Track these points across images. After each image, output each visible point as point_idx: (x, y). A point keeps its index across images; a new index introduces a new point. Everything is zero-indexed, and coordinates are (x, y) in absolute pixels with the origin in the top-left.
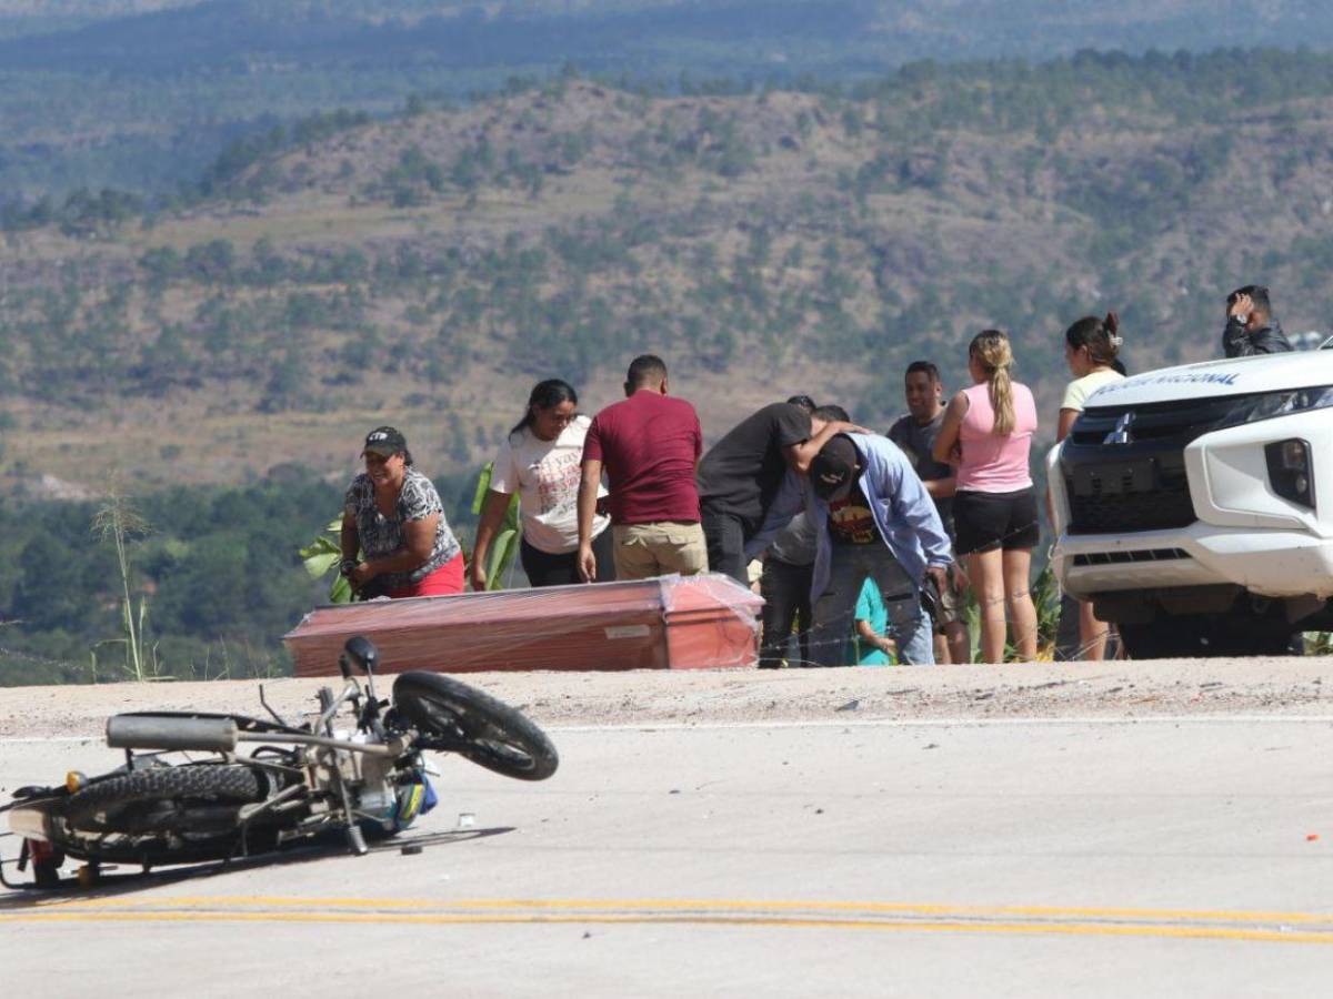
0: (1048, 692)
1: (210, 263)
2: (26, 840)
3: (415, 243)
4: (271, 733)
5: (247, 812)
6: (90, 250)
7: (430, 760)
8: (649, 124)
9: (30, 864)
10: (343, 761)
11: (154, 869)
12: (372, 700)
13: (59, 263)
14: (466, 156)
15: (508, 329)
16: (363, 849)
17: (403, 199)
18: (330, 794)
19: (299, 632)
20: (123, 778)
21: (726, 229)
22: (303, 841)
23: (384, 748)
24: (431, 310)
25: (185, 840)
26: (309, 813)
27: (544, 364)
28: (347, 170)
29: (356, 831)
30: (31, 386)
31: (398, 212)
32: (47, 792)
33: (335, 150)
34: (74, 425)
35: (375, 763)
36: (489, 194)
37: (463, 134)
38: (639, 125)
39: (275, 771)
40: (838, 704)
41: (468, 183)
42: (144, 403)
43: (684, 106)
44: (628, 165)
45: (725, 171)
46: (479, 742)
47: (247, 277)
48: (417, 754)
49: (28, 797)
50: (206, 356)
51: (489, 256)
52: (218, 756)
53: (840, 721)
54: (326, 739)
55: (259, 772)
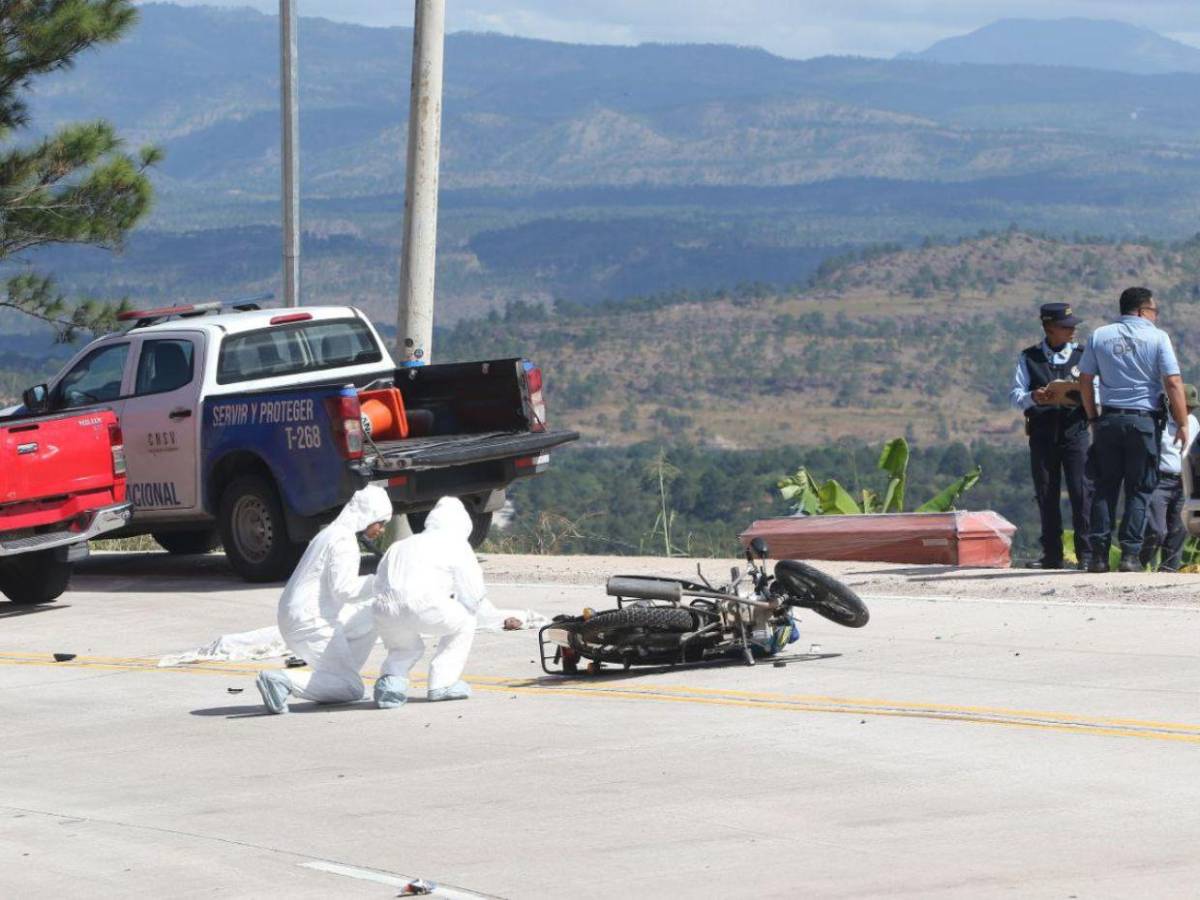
0: (1164, 590)
1: (811, 324)
2: (559, 647)
3: (924, 317)
4: (702, 592)
5: (686, 637)
6: (747, 314)
7: (797, 612)
8: (1055, 259)
9: (561, 660)
10: (743, 610)
11: (632, 667)
12: (764, 575)
13: (730, 320)
14: (954, 271)
15: (973, 368)
16: (752, 662)
17: (918, 294)
18: (735, 629)
19: (748, 532)
20: (614, 614)
21: (1096, 317)
22: (719, 656)
23: (767, 604)
24: (931, 355)
25: (650, 652)
26: (722, 640)
27: (992, 388)
28: (889, 275)
29: (749, 653)
30: (712, 386)
31: (915, 301)
32: (572, 619)
33: (883, 265)
34: (734, 409)
35: (761, 613)
36: (967, 293)
37: (954, 259)
38: (1050, 259)
39: (704, 614)
40: (1044, 591)
41: (954, 286)
42: (770, 399)
43: (1076, 250)
44: (1042, 280)
45: (1097, 286)
46: (824, 603)
47: (831, 333)
48: (788, 609)
49: (561, 621)
50: (807, 375)
51: (964, 327)
52: (670, 604)
53: (1044, 601)
54: (734, 597)
55: (694, 614)
